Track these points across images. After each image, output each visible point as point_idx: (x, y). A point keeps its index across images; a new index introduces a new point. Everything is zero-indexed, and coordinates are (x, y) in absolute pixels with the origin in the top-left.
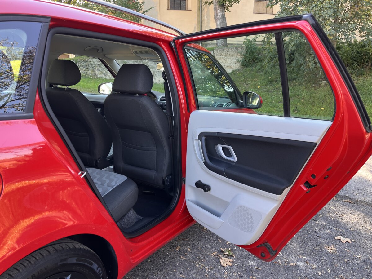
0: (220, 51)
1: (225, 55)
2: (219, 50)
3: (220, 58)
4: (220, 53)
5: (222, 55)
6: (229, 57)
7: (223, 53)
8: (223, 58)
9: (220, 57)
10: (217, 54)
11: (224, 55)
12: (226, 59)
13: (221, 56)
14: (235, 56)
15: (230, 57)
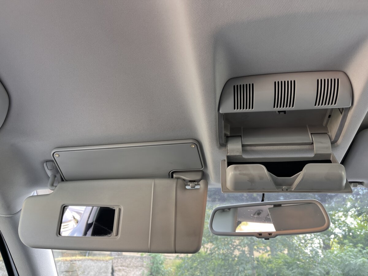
0: (121, 260)
1: (127, 267)
2: (119, 260)
3: (120, 270)
4: (121, 263)
5: (124, 266)
6: (132, 269)
7: (124, 264)
8: (123, 270)
9: (121, 268)
10: (117, 265)
11: (126, 265)
12: (127, 271)
13: (121, 266)
14: (140, 268)
15: (134, 269)
